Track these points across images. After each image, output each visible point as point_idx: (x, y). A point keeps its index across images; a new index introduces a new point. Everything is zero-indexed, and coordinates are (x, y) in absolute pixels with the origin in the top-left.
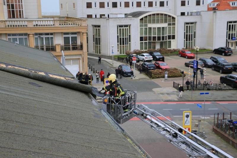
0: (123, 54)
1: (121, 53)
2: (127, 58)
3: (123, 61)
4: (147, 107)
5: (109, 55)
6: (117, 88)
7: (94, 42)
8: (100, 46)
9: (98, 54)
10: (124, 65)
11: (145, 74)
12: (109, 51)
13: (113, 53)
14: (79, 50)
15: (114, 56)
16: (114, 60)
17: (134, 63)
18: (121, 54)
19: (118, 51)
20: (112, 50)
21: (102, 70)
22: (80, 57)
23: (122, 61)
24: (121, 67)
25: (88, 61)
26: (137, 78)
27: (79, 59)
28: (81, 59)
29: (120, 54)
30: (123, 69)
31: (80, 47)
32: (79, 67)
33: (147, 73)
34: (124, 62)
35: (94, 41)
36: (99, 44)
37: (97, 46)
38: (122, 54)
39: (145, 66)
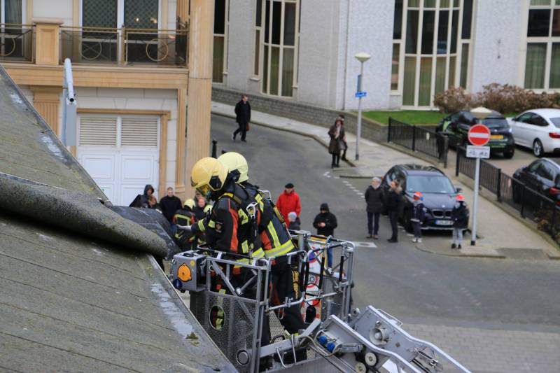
0: (420, 104)
1: (408, 99)
2: (440, 128)
3: (419, 143)
4: (393, 322)
5: (338, 107)
6: (241, 213)
7: (262, 29)
8: (289, 54)
9: (279, 96)
10: (418, 167)
11: (535, 226)
12: (339, 81)
13: (360, 94)
14: (166, 63)
15: (364, 113)
16: (363, 136)
17: (474, 159)
18: (412, 103)
19: (394, 86)
20: (360, 77)
21: (290, 186)
22: (169, 105)
23: (410, 143)
24: (401, 177)
25: (213, 131)
26: (487, 247)
27: (161, 114)
28: (174, 116)
29: (404, 103)
30: (409, 189)
31: (171, 50)
32: (162, 162)
33: (552, 221)
34: (425, 153)
35: (258, 23)
36: (290, 40)
37: (276, 51)
38: (416, 107)
39: (545, 180)
